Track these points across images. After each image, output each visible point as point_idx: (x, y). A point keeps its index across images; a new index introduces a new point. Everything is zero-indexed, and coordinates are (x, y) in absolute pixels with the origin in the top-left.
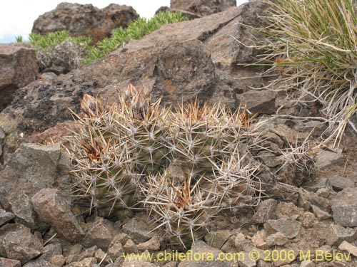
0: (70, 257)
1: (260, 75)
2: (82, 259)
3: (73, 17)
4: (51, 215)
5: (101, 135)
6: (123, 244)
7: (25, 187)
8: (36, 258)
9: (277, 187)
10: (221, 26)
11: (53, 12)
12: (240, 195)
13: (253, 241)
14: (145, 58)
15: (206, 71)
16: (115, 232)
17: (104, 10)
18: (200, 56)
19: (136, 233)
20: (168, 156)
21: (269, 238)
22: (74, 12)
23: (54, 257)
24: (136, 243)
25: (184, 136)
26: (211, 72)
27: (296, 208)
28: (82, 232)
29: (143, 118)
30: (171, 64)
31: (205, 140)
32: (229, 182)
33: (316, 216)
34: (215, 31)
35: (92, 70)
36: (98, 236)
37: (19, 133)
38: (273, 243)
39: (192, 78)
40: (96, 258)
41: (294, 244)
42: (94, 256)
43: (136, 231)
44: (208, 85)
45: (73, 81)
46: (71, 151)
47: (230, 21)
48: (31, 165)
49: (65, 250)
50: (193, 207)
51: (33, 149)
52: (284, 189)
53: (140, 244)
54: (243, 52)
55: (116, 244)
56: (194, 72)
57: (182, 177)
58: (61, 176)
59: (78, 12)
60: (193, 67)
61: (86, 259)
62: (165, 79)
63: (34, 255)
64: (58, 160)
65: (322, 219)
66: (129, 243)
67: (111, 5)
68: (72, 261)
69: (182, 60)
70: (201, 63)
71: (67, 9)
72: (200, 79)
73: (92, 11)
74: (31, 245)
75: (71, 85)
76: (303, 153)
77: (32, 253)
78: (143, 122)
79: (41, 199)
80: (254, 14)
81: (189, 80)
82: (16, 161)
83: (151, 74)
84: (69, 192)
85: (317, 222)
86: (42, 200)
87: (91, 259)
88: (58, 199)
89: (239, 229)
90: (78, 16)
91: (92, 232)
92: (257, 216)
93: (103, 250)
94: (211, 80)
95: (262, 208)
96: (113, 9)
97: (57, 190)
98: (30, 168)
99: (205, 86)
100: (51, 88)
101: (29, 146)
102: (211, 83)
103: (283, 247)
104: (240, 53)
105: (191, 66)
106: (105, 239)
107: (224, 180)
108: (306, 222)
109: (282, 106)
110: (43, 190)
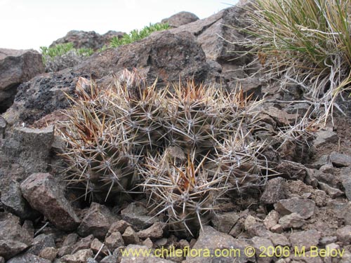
0: (63, 248)
1: (242, 68)
2: (76, 251)
3: (80, 41)
4: (41, 202)
5: (97, 117)
6: (122, 233)
7: (17, 172)
8: (22, 253)
9: (282, 164)
10: (205, 28)
11: (64, 38)
12: (246, 174)
13: (265, 223)
14: (139, 49)
15: (198, 59)
16: (113, 218)
17: (104, 35)
18: (191, 45)
19: (136, 219)
20: (166, 136)
21: (282, 219)
22: (80, 37)
23: (44, 250)
24: (137, 231)
25: (183, 116)
26: (202, 60)
27: (305, 186)
28: (77, 220)
29: (140, 98)
30: (164, 54)
31: (205, 118)
32: (234, 160)
33: (327, 194)
34: (200, 32)
35: (90, 64)
36: (94, 223)
37: (20, 123)
38: (289, 225)
39: (184, 66)
40: (92, 249)
41: (310, 226)
42: (89, 247)
43: (135, 217)
44: (200, 72)
45: (72, 74)
46: (66, 135)
47: (213, 23)
48: (24, 150)
49: (59, 240)
50: (199, 189)
51: (25, 133)
52: (289, 166)
53: (141, 232)
54: (227, 48)
55: (114, 234)
56: (186, 60)
57: (183, 157)
58: (55, 159)
59: (83, 38)
60: (185, 56)
61: (80, 251)
62: (159, 68)
63: (19, 249)
64: (51, 143)
65: (334, 197)
66: (129, 231)
67: (110, 32)
68: (65, 254)
69: (175, 49)
70: (193, 52)
71: (75, 36)
72: (192, 66)
73: (94, 36)
74: (16, 237)
75: (70, 78)
76: (303, 130)
77: (17, 247)
78: (140, 102)
79: (30, 184)
80: (233, 17)
81: (182, 68)
82: (9, 147)
83: (146, 63)
84: (63, 176)
85: (330, 200)
86: (31, 186)
87: (86, 251)
88: (49, 184)
89: (247, 211)
90: (84, 41)
91: (87, 220)
92: (266, 196)
93: (99, 240)
94: (203, 67)
95: (271, 187)
96: (111, 35)
97: (48, 174)
98: (23, 153)
99: (197, 72)
100: (51, 81)
101: (21, 130)
102: (203, 70)
103: (299, 229)
104: (224, 49)
105: (183, 54)
106: (102, 228)
107: (228, 158)
108: (319, 200)
109: (266, 93)
110: (33, 175)
